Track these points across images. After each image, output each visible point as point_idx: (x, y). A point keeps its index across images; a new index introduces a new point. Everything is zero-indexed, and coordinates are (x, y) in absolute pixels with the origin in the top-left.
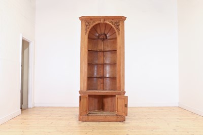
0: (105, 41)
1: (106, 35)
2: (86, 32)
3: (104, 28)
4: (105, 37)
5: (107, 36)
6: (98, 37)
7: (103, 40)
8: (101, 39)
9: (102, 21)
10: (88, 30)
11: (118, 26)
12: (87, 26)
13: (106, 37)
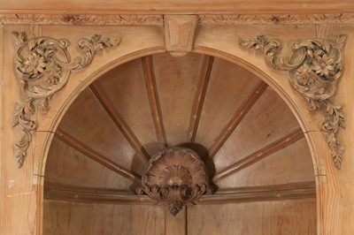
0: (199, 211)
2: (24, 144)
3: (188, 94)
8: (162, 193)
9: (176, 42)
10: (48, 122)
11: (328, 80)
12: (29, 79)
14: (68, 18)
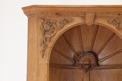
0: (93, 72)
1: (96, 56)
2: (44, 51)
3: (90, 37)
4: (93, 62)
5: (100, 57)
6: (75, 60)
7: (89, 68)
8: (82, 66)
10: (50, 45)
12: (45, 32)
13: (97, 60)
14: (57, 14)
